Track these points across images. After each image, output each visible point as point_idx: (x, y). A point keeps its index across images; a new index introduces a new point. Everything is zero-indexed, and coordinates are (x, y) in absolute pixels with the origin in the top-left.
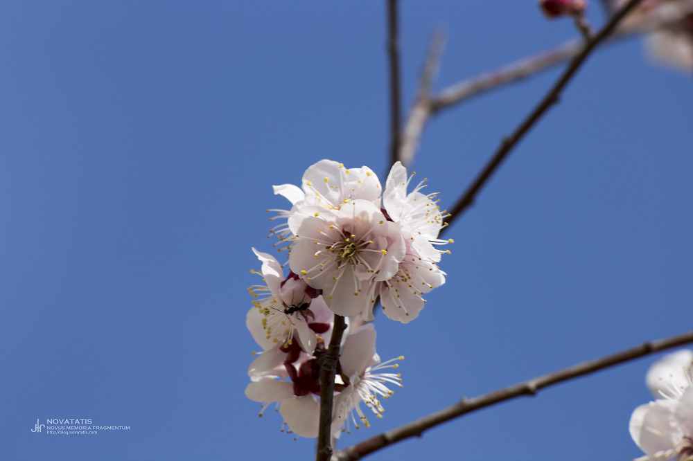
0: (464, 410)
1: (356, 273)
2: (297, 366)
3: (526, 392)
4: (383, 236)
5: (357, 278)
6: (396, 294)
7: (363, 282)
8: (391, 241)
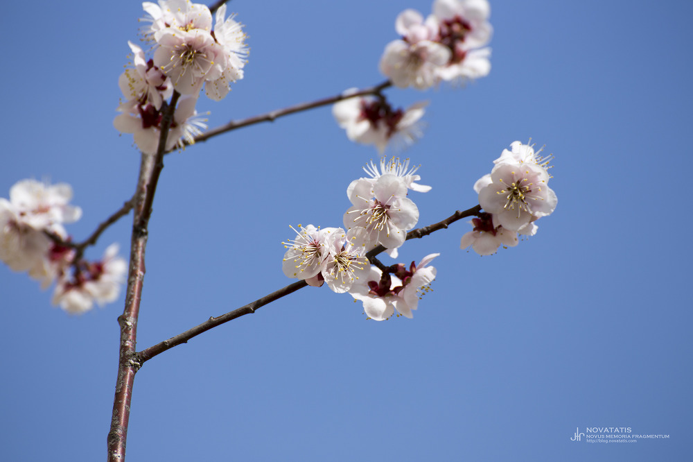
0: (231, 128)
1: (193, 71)
2: (144, 107)
3: (268, 119)
4: (211, 51)
5: (193, 75)
6: (216, 87)
7: (197, 78)
8: (216, 54)
